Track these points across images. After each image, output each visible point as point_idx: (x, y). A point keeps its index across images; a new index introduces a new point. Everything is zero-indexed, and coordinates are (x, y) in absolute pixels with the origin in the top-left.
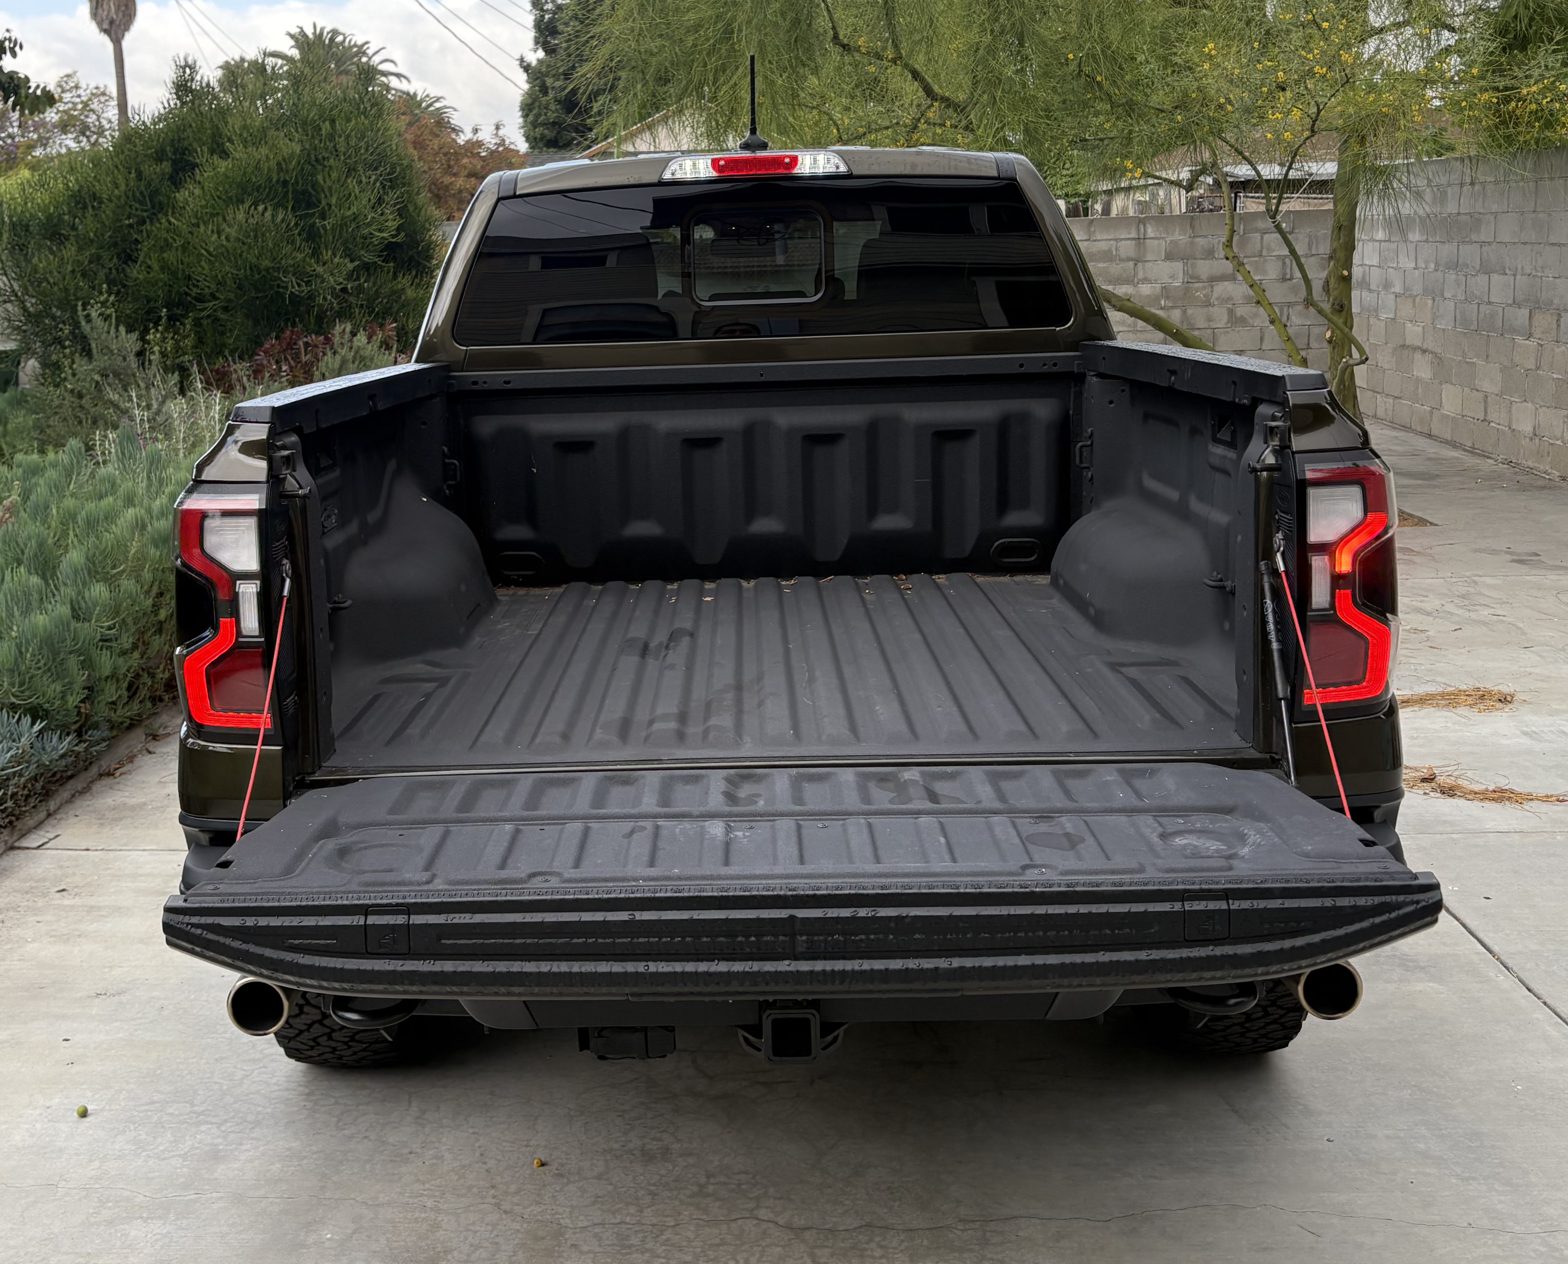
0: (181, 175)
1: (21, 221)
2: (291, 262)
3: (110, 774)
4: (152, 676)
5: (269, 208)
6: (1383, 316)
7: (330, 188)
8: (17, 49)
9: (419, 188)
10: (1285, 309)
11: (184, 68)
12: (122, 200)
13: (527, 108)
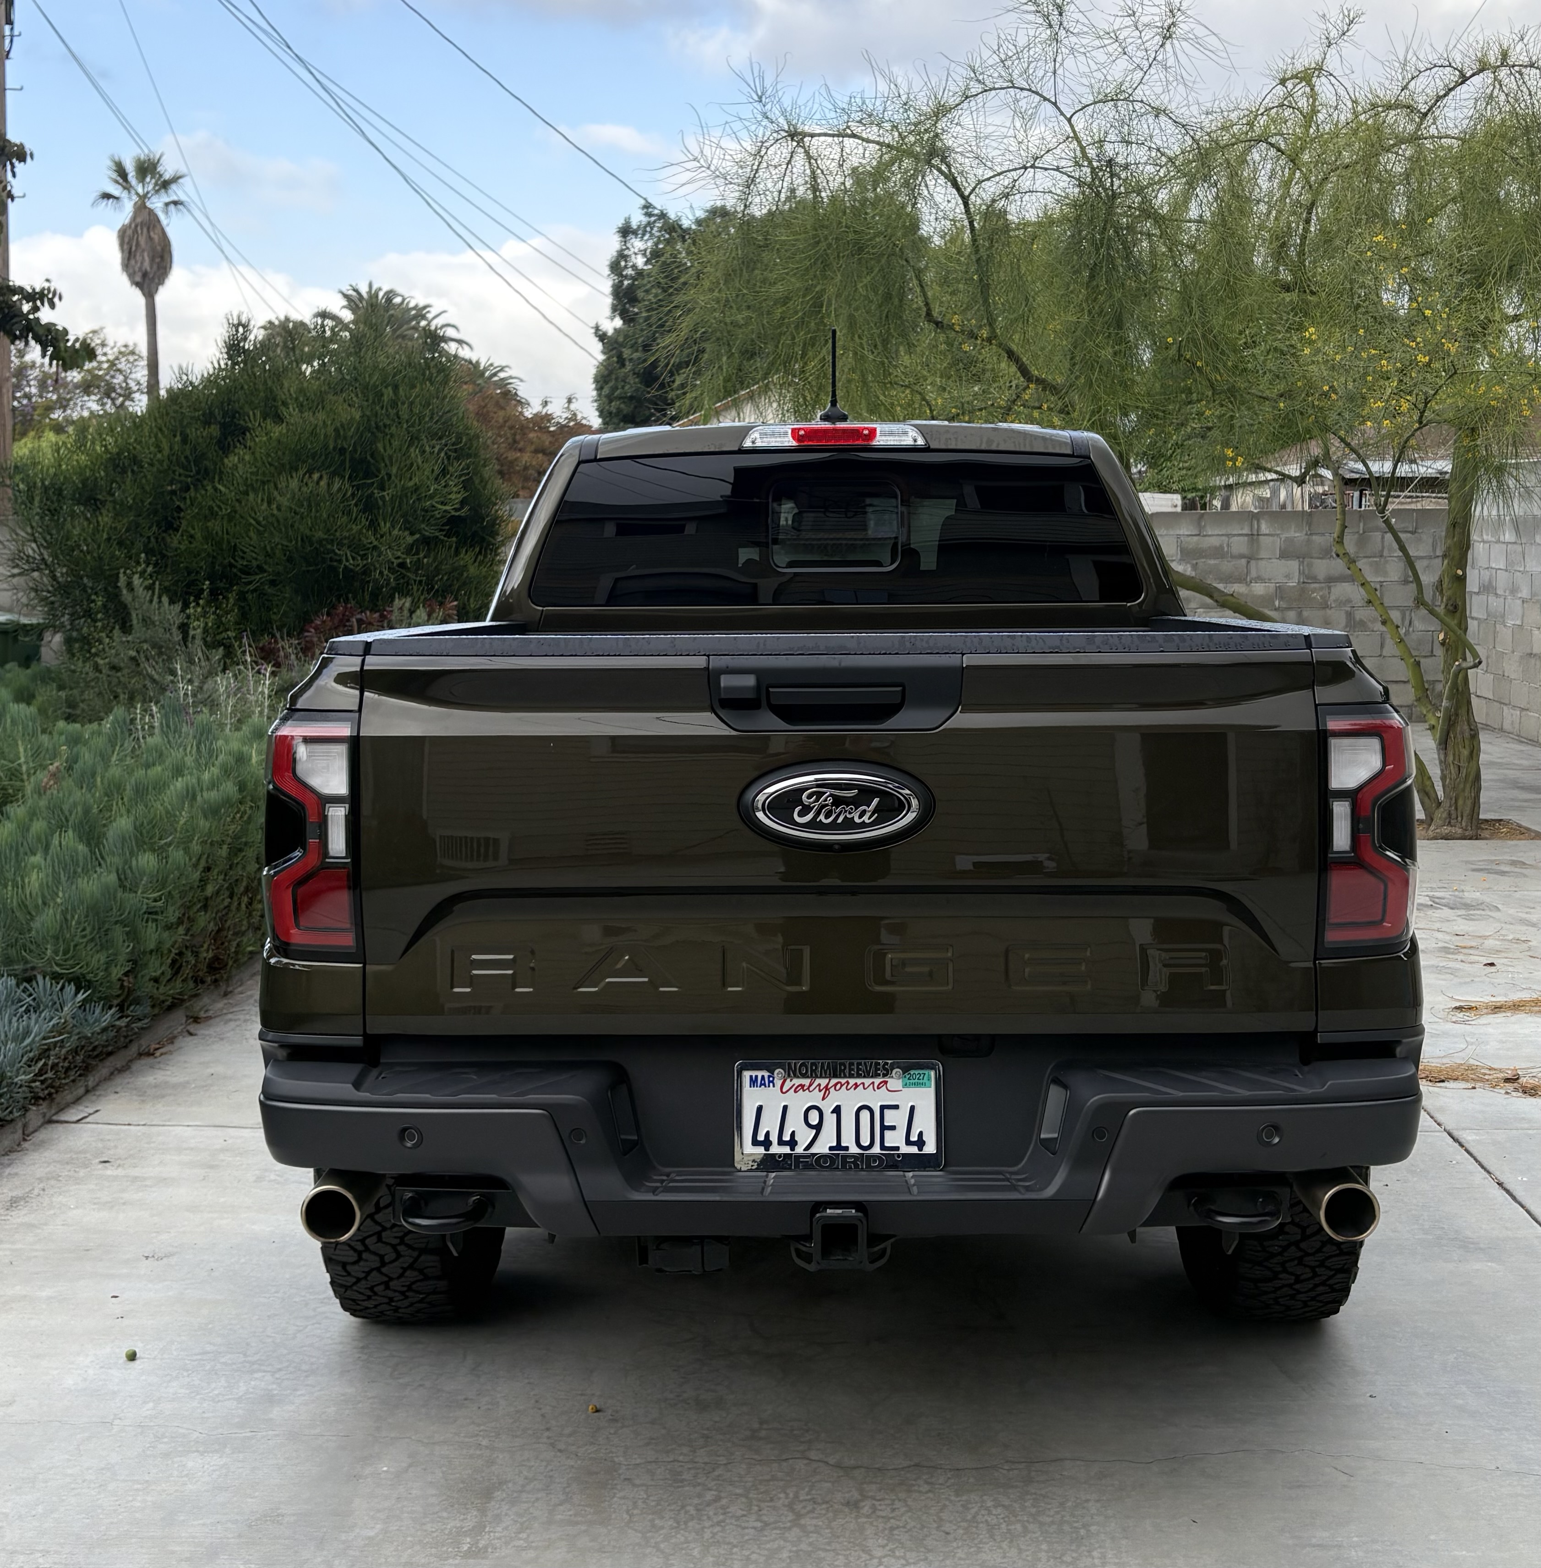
0: (229, 439)
1: (52, 484)
2: (346, 534)
3: (150, 1054)
4: (196, 954)
5: (325, 477)
6: (1510, 623)
7: (391, 457)
8: (56, 300)
9: (485, 460)
10: (1408, 613)
11: (237, 327)
12: (165, 464)
13: (603, 380)
